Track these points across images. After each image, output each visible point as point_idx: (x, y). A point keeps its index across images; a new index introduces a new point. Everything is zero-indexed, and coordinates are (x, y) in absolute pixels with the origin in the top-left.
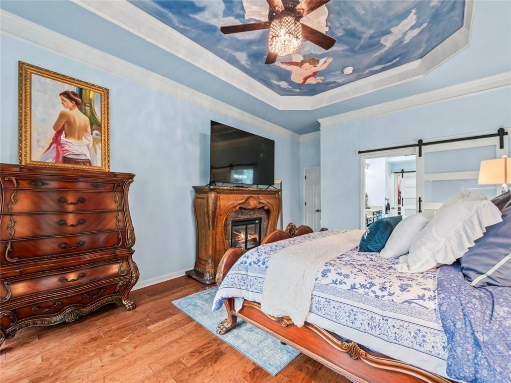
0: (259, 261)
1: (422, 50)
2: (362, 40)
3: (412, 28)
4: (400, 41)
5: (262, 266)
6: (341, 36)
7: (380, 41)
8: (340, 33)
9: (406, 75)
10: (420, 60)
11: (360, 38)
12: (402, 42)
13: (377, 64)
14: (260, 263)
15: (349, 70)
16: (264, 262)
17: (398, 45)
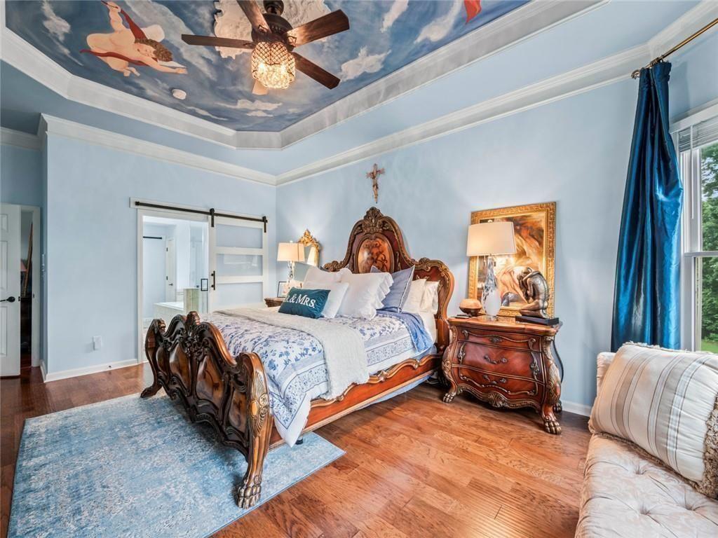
0: (307, 350)
1: (247, 126)
2: (232, 88)
3: (265, 111)
4: (248, 111)
5: (313, 353)
6: (228, 70)
7: (240, 99)
8: (232, 67)
9: (220, 137)
10: (234, 132)
11: (234, 85)
12: (247, 112)
13: (208, 110)
14: (310, 351)
15: (180, 95)
16: (314, 348)
17: (242, 112)
